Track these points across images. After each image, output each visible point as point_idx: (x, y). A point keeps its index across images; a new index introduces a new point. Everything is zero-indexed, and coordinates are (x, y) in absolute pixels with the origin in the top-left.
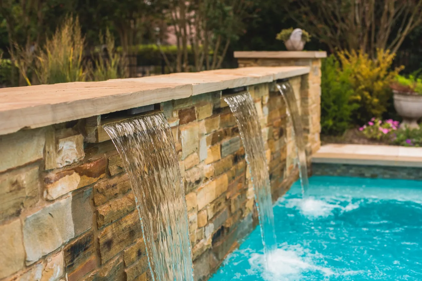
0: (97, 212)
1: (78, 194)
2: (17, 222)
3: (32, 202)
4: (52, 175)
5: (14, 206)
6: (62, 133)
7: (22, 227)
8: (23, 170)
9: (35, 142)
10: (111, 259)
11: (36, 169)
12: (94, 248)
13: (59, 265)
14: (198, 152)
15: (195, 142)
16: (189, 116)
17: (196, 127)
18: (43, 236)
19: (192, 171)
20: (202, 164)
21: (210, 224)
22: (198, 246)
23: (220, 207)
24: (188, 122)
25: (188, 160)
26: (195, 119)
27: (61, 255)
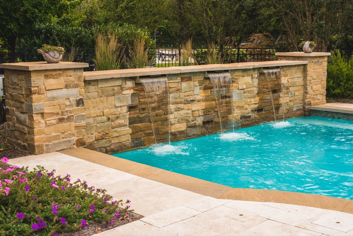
0: (139, 100)
1: (132, 95)
2: (114, 97)
3: (118, 94)
4: (124, 89)
5: (113, 94)
6: (128, 80)
7: (115, 98)
8: (116, 87)
9: (119, 81)
10: (144, 113)
11: (120, 87)
12: (138, 109)
13: (125, 109)
14: (193, 91)
15: (191, 88)
16: (187, 79)
17: (191, 83)
18: (121, 102)
19: (189, 97)
20: (196, 96)
21: (201, 117)
22: (193, 123)
23: (210, 113)
24: (186, 81)
25: (186, 93)
26: (192, 80)
27: (126, 107)
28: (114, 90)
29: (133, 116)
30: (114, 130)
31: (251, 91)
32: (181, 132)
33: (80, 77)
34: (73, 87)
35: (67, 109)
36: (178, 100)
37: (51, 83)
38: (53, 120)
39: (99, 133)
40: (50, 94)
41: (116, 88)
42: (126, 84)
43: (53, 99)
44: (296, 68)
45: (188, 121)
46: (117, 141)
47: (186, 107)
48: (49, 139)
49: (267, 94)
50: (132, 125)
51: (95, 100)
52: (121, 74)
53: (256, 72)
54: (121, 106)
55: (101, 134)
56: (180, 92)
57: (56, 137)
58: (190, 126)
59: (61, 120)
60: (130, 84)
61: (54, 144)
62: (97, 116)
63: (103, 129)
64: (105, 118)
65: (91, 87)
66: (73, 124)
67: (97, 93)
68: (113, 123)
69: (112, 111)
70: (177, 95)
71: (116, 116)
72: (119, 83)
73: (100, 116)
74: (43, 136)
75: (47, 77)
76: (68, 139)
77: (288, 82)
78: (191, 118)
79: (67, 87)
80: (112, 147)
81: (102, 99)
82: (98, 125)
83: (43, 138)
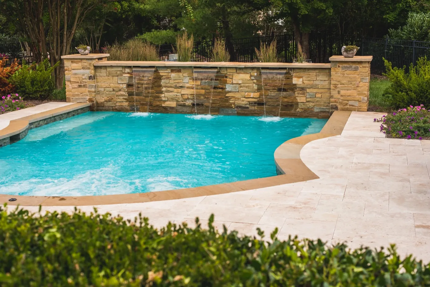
1: (129, 77)
2: (117, 77)
3: (120, 76)
4: (124, 73)
5: (116, 75)
6: (127, 68)
11: (121, 72)
13: (125, 86)
14: (183, 80)
15: (180, 77)
16: (177, 71)
17: (181, 74)
18: (122, 81)
19: (179, 84)
20: (185, 84)
21: (190, 100)
22: (182, 103)
23: (200, 98)
24: (176, 72)
25: (176, 81)
26: (181, 72)
27: (126, 85)
28: (117, 73)
29: (130, 90)
30: (117, 97)
31: (248, 86)
32: (172, 108)
33: (90, 64)
34: (86, 69)
35: (84, 81)
36: (169, 85)
37: (74, 65)
38: (76, 85)
39: (108, 97)
40: (74, 72)
41: (118, 72)
42: (125, 70)
43: (76, 74)
44: (317, 71)
45: (177, 101)
46: (119, 105)
47: (175, 90)
48: (73, 95)
49: (271, 91)
50: (131, 97)
51: (104, 78)
52: (117, 64)
53: (256, 71)
54: (122, 84)
55: (108, 98)
56: (170, 79)
57: (78, 95)
58: (179, 104)
59: (80, 86)
60: (127, 70)
61: (76, 98)
62: (106, 87)
63: (110, 96)
64: (111, 89)
65: (102, 70)
66: (87, 89)
67: (106, 74)
68: (117, 93)
69: (115, 86)
70: (167, 81)
71: (119, 89)
72: (120, 69)
73: (108, 87)
74: (70, 93)
75: (72, 62)
76: (84, 97)
77: (303, 82)
78: (181, 100)
79: (83, 68)
80: (116, 107)
81: (109, 77)
82: (107, 93)
83: (71, 94)
